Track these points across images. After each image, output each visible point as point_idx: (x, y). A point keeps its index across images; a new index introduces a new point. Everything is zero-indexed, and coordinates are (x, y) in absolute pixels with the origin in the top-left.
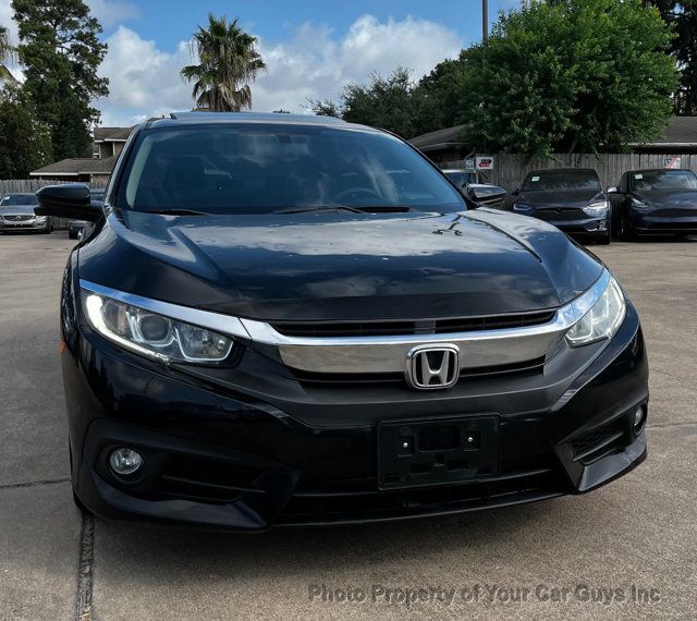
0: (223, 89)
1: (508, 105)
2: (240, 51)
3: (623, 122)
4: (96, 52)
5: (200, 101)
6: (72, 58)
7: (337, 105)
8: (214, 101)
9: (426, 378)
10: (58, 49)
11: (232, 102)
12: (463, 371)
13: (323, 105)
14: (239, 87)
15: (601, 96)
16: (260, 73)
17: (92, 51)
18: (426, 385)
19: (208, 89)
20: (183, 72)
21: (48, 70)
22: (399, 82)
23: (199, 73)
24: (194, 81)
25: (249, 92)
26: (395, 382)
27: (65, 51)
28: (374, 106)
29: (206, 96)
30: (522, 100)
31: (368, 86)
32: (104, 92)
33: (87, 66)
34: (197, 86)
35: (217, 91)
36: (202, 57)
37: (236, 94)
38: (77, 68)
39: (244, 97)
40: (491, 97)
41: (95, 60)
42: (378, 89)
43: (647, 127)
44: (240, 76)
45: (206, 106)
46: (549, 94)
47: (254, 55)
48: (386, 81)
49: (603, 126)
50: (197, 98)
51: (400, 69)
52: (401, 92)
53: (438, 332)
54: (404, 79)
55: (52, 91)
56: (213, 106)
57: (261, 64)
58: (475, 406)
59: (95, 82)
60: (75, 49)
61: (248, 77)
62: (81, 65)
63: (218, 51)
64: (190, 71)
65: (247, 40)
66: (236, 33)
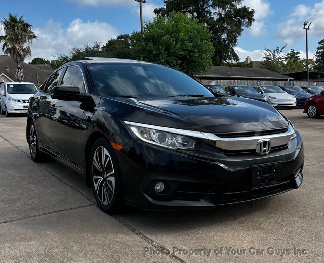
0: (19, 47)
1: (153, 59)
2: (25, 30)
3: (195, 66)
5: (6, 52)
7: (69, 56)
8: (13, 52)
9: (262, 151)
11: (22, 53)
12: (272, 148)
13: (63, 56)
14: (25, 46)
15: (188, 57)
16: (34, 40)
18: (262, 153)
19: (7, 46)
22: (96, 47)
23: (5, 39)
24: (3, 43)
25: (30, 48)
26: (253, 153)
29: (8, 50)
30: (159, 57)
31: (82, 48)
34: (4, 45)
35: (14, 48)
36: (6, 32)
37: (23, 50)
39: (27, 51)
40: (146, 55)
42: (87, 50)
43: (204, 70)
44: (25, 41)
45: (9, 54)
46: (169, 55)
47: (31, 33)
48: (90, 47)
49: (189, 68)
50: (4, 50)
51: (96, 42)
53: (261, 135)
54: (98, 46)
56: (12, 55)
57: (35, 37)
58: (275, 159)
61: (29, 42)
63: (14, 30)
65: (28, 26)
66: (22, 22)
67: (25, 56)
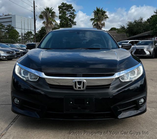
0: (99, 23)
2: (103, 15)
4: (74, 16)
5: (94, 26)
6: (69, 18)
7: (125, 26)
8: (97, 26)
10: (67, 16)
11: (101, 26)
13: (122, 26)
14: (102, 22)
16: (107, 19)
17: (73, 16)
18: (77, 89)
19: (95, 23)
20: (90, 20)
21: (64, 20)
22: (140, 20)
23: (94, 20)
24: (93, 21)
25: (104, 23)
27: (68, 16)
28: (134, 26)
29: (95, 25)
31: (133, 21)
32: (75, 24)
33: (72, 19)
34: (93, 23)
35: (97, 23)
36: (94, 16)
37: (101, 24)
38: (70, 20)
39: (103, 25)
41: (74, 18)
42: (135, 22)
44: (103, 20)
45: (95, 27)
47: (106, 15)
48: (137, 20)
50: (93, 25)
51: (141, 17)
52: (141, 22)
54: (142, 19)
55: (65, 25)
56: (96, 27)
57: (107, 17)
59: (73, 22)
60: (70, 16)
61: (104, 20)
62: (71, 19)
63: (98, 15)
64: (92, 19)
65: (105, 12)
66: (102, 11)
67: (102, 27)
